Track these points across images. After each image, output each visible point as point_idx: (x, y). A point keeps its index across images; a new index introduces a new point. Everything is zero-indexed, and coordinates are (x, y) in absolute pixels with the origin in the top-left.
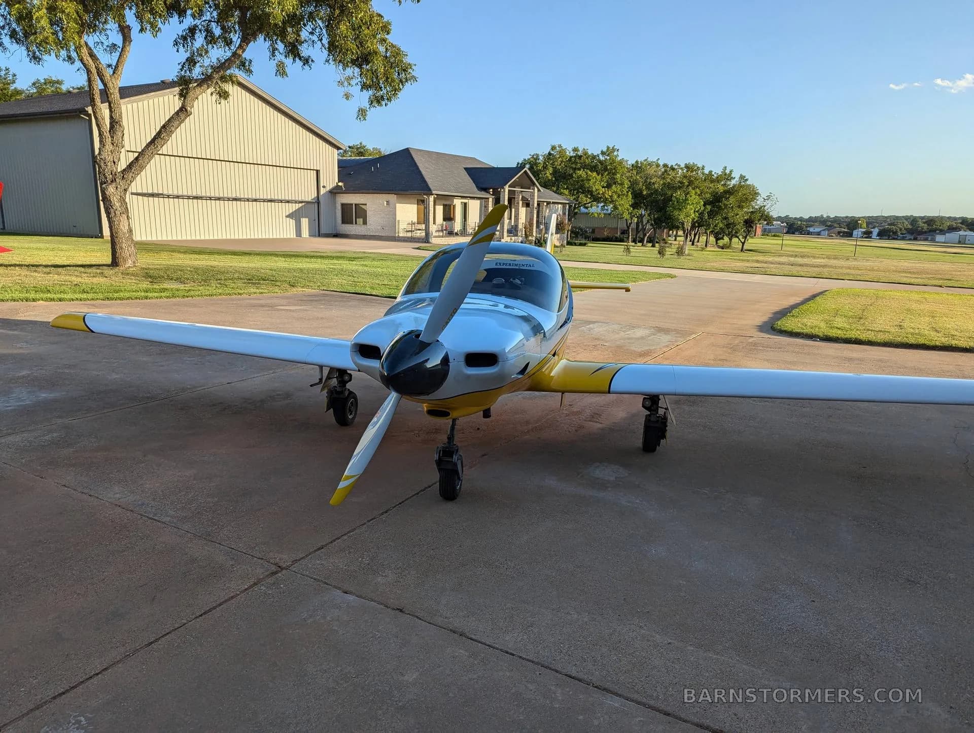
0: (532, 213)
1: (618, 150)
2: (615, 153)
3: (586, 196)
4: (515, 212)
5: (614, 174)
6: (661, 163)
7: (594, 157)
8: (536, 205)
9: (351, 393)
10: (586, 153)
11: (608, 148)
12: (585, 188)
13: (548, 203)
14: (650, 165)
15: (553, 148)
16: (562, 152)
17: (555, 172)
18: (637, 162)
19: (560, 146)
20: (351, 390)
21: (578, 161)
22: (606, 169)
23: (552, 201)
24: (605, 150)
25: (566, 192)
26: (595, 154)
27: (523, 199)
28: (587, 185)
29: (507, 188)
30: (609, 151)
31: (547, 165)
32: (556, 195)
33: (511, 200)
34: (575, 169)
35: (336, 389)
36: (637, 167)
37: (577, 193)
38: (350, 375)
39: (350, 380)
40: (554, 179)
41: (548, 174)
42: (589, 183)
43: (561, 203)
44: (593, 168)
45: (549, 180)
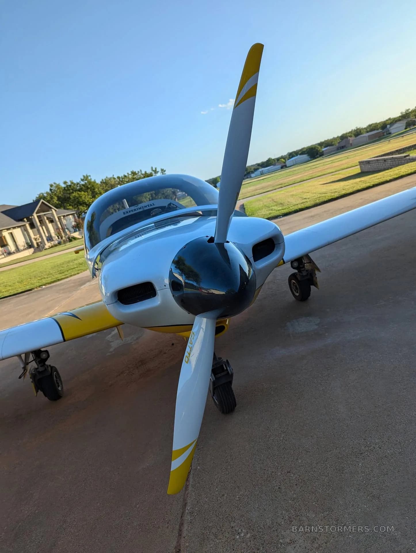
0: (57, 225)
1: (90, 176)
2: (89, 178)
3: (83, 206)
4: (46, 228)
5: (94, 189)
6: (116, 177)
7: (78, 184)
8: (57, 219)
9: (52, 368)
10: (72, 183)
11: (84, 176)
12: (80, 202)
13: (64, 216)
14: (110, 179)
15: (51, 186)
16: (58, 186)
17: (59, 198)
18: (103, 180)
19: (55, 183)
20: (51, 365)
21: (69, 188)
22: (88, 188)
23: (65, 214)
24: (82, 178)
25: (71, 207)
26: (78, 182)
27: (48, 218)
28: (81, 200)
29: (35, 215)
30: (86, 178)
31: (52, 196)
32: (66, 211)
33: (41, 221)
34: (70, 194)
35: (38, 370)
36: (104, 183)
37: (77, 206)
38: (47, 352)
39: (48, 356)
40: (60, 203)
41: (55, 200)
42: (82, 199)
43: (71, 214)
44: (80, 190)
45: (57, 204)
